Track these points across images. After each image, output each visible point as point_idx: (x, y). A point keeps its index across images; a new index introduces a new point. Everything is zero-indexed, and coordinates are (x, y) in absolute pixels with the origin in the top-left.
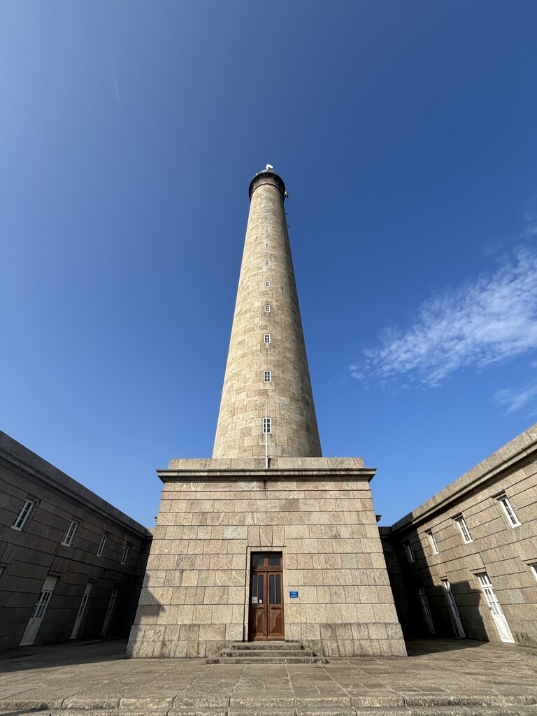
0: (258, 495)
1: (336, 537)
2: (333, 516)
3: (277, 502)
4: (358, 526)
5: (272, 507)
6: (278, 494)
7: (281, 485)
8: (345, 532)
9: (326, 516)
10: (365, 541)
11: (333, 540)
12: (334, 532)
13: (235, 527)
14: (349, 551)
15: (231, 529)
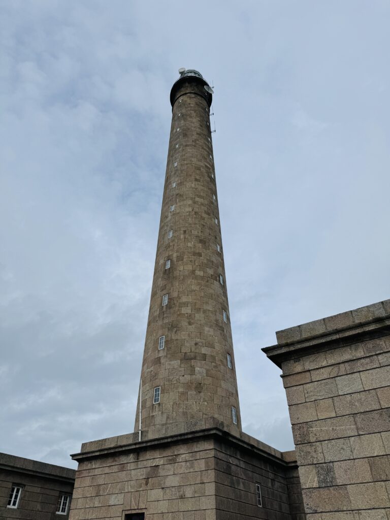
0: (132, 466)
1: (182, 497)
2: (182, 478)
3: (144, 470)
4: (200, 485)
5: (141, 475)
6: (145, 463)
7: (149, 455)
8: (189, 492)
9: (177, 478)
10: (203, 499)
11: (179, 500)
12: (181, 493)
13: (116, 495)
14: (190, 509)
15: (114, 496)
